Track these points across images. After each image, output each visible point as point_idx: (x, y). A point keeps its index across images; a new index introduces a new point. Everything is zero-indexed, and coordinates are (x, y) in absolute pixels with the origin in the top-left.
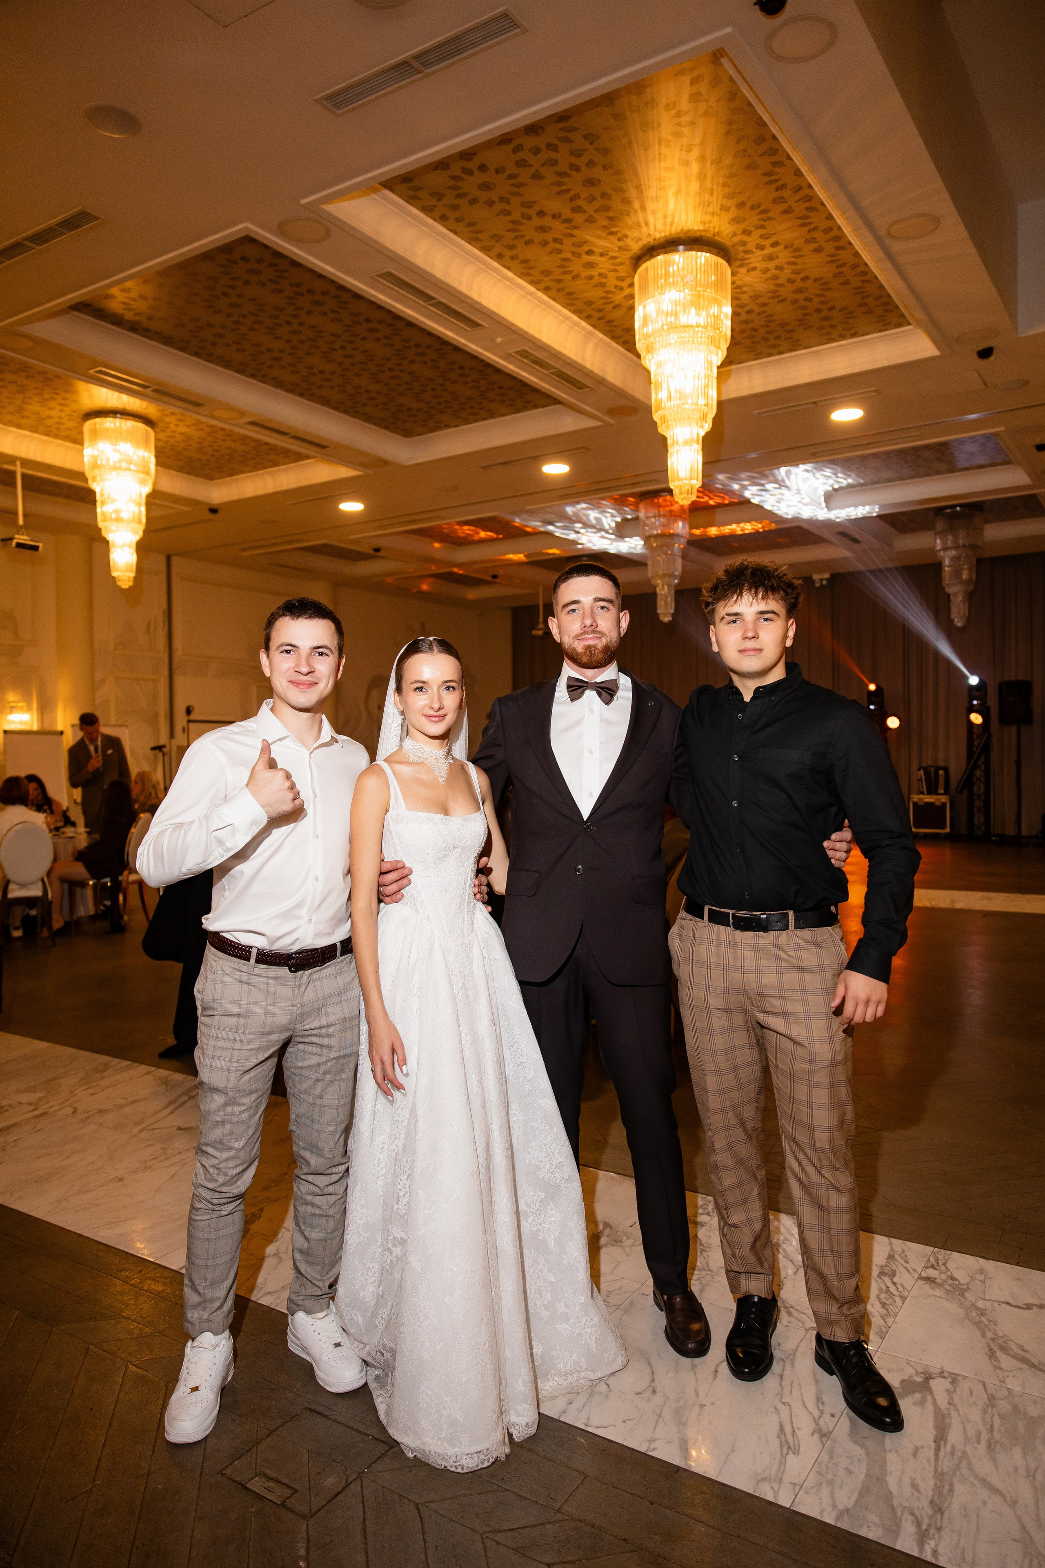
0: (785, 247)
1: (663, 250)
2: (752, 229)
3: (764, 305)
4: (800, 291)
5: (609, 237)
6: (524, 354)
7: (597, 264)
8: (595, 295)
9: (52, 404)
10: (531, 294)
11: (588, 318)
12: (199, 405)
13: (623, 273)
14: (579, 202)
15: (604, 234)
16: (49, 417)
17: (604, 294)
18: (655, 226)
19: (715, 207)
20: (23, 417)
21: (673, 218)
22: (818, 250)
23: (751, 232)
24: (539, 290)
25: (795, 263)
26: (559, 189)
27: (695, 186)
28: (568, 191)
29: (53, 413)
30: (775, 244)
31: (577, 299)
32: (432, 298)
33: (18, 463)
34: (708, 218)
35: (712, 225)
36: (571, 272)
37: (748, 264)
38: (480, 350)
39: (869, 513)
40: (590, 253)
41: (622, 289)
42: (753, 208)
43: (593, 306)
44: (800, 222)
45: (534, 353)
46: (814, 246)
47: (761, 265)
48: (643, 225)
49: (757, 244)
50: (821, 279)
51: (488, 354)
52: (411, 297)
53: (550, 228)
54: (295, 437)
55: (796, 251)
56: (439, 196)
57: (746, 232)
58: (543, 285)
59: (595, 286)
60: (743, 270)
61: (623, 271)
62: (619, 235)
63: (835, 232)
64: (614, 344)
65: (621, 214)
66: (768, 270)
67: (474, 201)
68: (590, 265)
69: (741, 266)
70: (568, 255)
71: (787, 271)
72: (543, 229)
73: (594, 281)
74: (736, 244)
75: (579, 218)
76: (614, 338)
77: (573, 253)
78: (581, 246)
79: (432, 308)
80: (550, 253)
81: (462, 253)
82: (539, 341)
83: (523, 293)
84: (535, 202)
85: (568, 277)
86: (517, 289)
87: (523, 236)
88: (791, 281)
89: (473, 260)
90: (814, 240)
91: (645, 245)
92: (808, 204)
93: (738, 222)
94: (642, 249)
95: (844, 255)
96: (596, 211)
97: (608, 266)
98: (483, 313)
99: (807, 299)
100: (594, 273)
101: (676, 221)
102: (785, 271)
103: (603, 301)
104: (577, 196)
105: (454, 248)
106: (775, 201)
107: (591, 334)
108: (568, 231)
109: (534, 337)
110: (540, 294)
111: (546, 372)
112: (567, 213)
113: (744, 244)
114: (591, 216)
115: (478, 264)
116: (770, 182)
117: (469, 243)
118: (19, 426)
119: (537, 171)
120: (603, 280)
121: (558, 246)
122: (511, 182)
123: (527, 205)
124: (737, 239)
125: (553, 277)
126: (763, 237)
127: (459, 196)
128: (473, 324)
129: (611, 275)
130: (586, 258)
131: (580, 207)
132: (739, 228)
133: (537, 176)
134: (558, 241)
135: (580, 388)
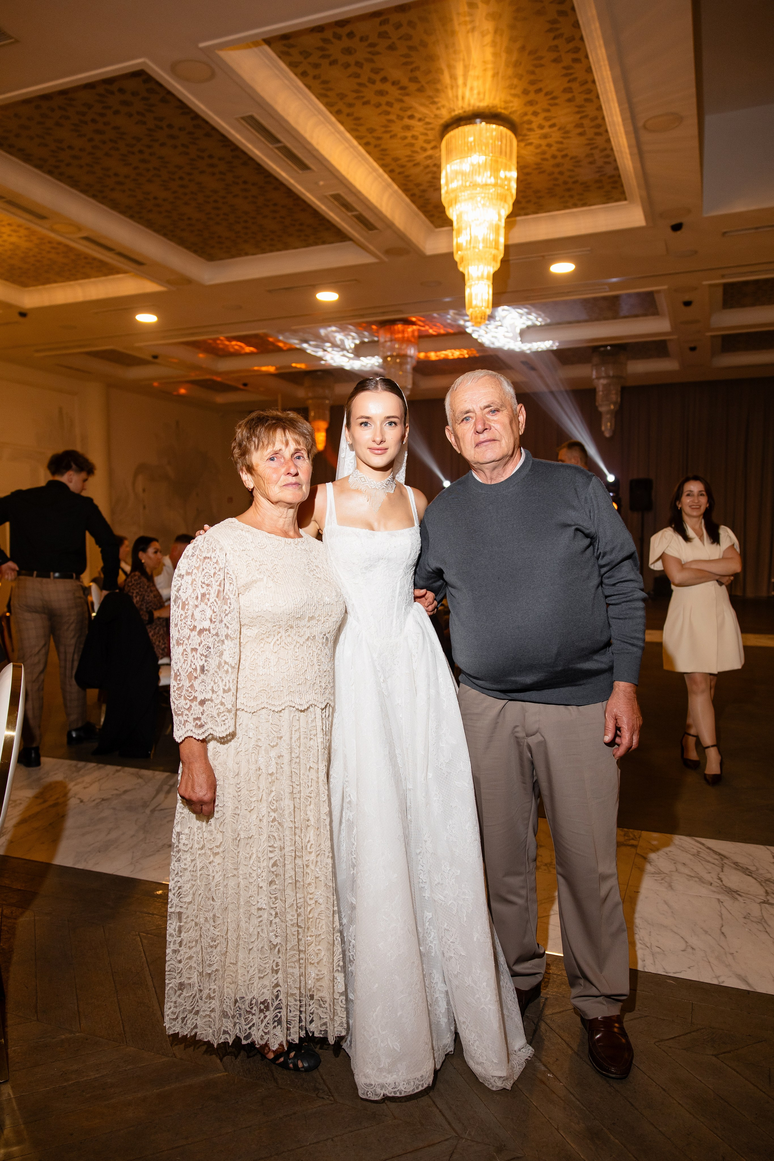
0: (559, 129)
1: (468, 121)
2: (539, 111)
3: (528, 174)
4: (558, 165)
5: (431, 106)
6: (338, 198)
7: (413, 127)
8: (402, 153)
10: (353, 147)
11: (391, 172)
12: (44, 218)
13: (431, 137)
14: (417, 74)
15: (427, 103)
17: (410, 153)
18: (469, 100)
19: (518, 91)
21: (484, 96)
22: (581, 134)
23: (539, 113)
24: (360, 144)
25: (561, 143)
26: (405, 60)
27: (510, 71)
28: (412, 63)
30: (552, 126)
32: (279, 142)
34: (509, 98)
36: (390, 131)
37: (528, 139)
38: (305, 190)
39: (550, 347)
40: (411, 117)
41: (425, 150)
42: (547, 94)
43: (398, 162)
44: (577, 109)
45: (346, 197)
46: (580, 130)
47: (536, 142)
48: (460, 98)
49: (540, 124)
50: (576, 157)
51: (308, 195)
52: (262, 139)
53: (387, 93)
55: (565, 132)
56: (306, 54)
57: (535, 114)
58: (365, 141)
59: (405, 146)
60: (522, 144)
61: (431, 135)
62: (439, 105)
63: (599, 121)
65: (446, 87)
66: (541, 145)
67: (333, 63)
68: (408, 128)
69: (522, 141)
70: (393, 117)
71: (554, 148)
72: (381, 93)
73: (406, 141)
74: (523, 122)
75: (413, 87)
76: (405, 191)
77: (398, 116)
78: (405, 111)
79: (276, 151)
80: (380, 114)
82: (353, 186)
83: (347, 145)
84: (382, 69)
85: (387, 136)
87: (363, 97)
88: (554, 157)
89: (316, 113)
90: (581, 125)
91: (456, 116)
92: (587, 96)
93: (531, 105)
94: (452, 118)
95: (600, 141)
96: (427, 83)
97: (422, 130)
98: (316, 158)
99: (561, 173)
100: (409, 134)
101: (487, 97)
102: (551, 149)
103: (407, 159)
104: (417, 68)
105: (305, 101)
106: (565, 91)
107: (389, 185)
108: (400, 97)
109: (350, 183)
110: (360, 148)
111: (350, 215)
112: (405, 82)
113: (530, 122)
114: (422, 86)
115: (320, 117)
116: (566, 75)
117: (318, 98)
119: (393, 43)
120: (413, 141)
121: (388, 109)
122: (370, 49)
123: (376, 71)
124: (526, 118)
125: (375, 134)
126: (546, 119)
127: (324, 57)
128: (304, 167)
129: (422, 138)
130: (407, 121)
131: (416, 78)
132: (530, 109)
133: (392, 48)
134: (389, 104)
135: (371, 229)
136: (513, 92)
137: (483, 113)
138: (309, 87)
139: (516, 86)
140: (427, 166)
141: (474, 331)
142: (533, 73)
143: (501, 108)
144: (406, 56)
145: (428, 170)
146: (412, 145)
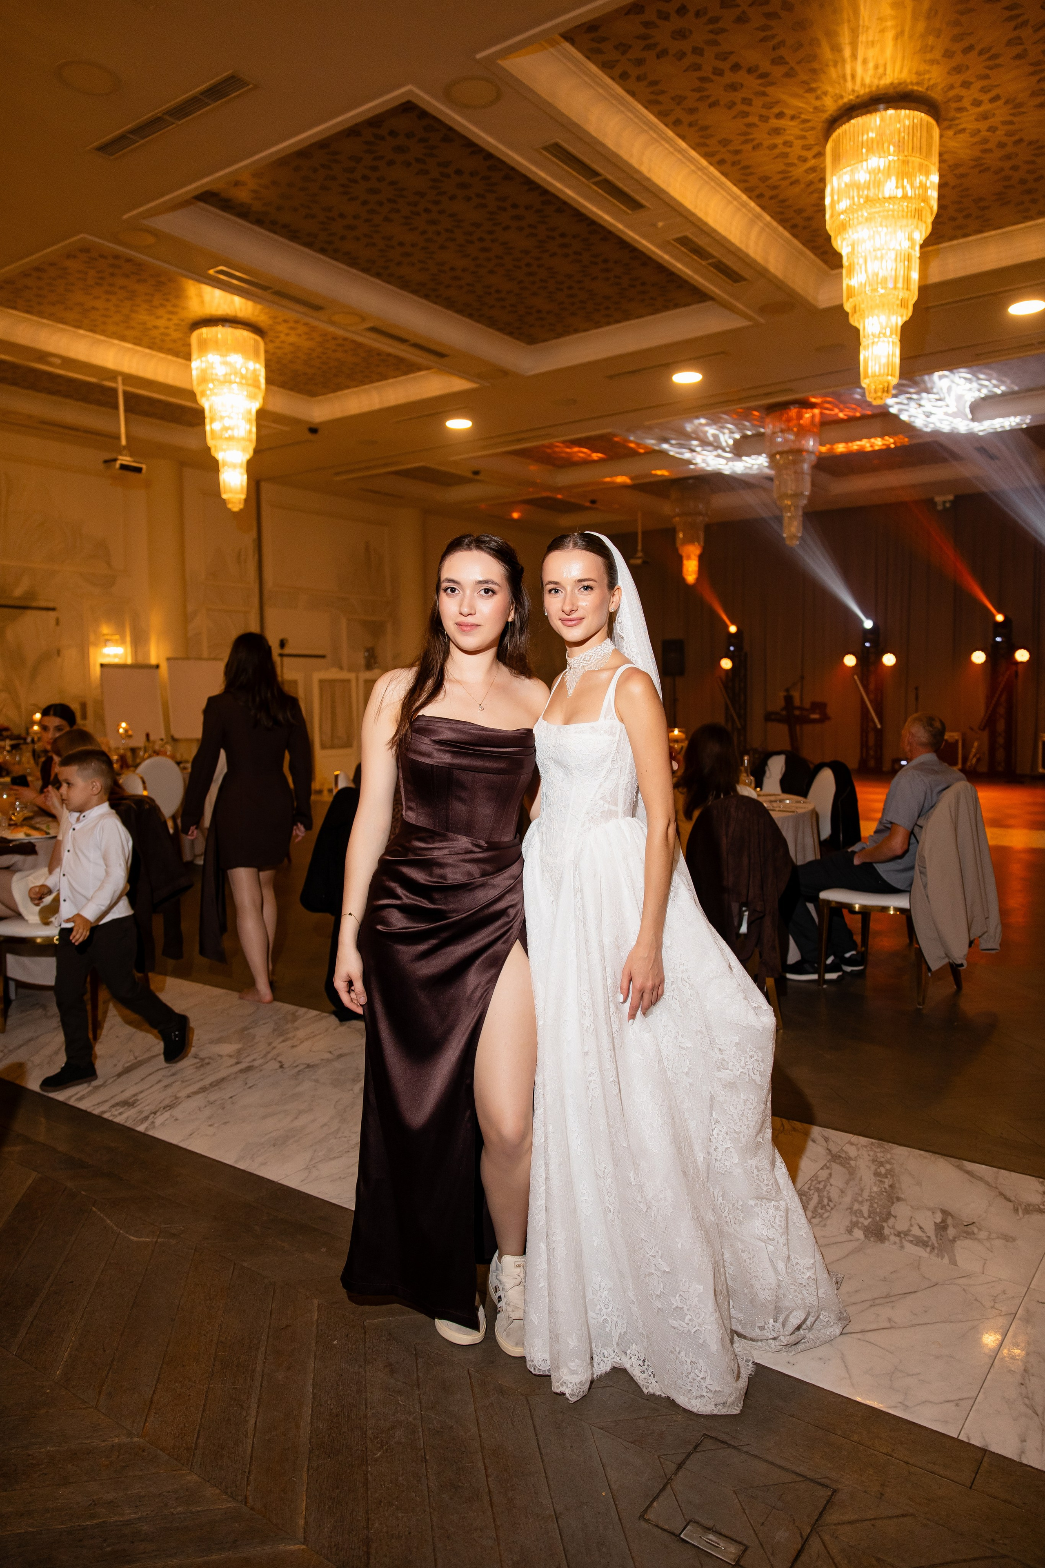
0: (1006, 103)
1: (864, 110)
2: (972, 79)
3: (963, 176)
4: (1008, 157)
5: (807, 95)
6: (684, 241)
7: (784, 129)
8: (772, 168)
9: (161, 312)
10: (702, 169)
11: (758, 198)
12: (318, 308)
13: (811, 141)
14: (782, 52)
15: (801, 92)
16: (156, 327)
17: (783, 167)
18: (862, 79)
19: (937, 54)
20: (128, 328)
21: (885, 69)
23: (971, 83)
24: (711, 164)
25: (1011, 123)
26: (763, 34)
27: (921, 26)
28: (773, 37)
29: (161, 323)
30: (995, 99)
31: (752, 174)
32: (596, 174)
33: (120, 379)
34: (923, 67)
35: (927, 76)
36: (753, 140)
37: (958, 125)
38: (637, 237)
39: (1018, 424)
40: (780, 115)
41: (805, 160)
42: (981, 53)
43: (767, 183)
44: (1032, 68)
45: (695, 239)
47: (971, 126)
48: (849, 77)
49: (975, 100)
50: (1037, 141)
51: (644, 242)
52: (575, 174)
53: (742, 85)
54: (416, 346)
55: (1016, 106)
56: (625, 49)
57: (966, 85)
58: (718, 158)
59: (776, 157)
60: (950, 133)
62: (819, 92)
64: (781, 229)
65: (827, 65)
66: (979, 131)
67: (662, 54)
68: (777, 131)
69: (949, 127)
70: (753, 119)
71: (1001, 132)
72: (733, 87)
73: (776, 151)
74: (949, 100)
75: (777, 72)
76: (782, 222)
77: (761, 116)
78: (771, 108)
79: (595, 188)
80: (735, 117)
81: (636, 120)
82: (706, 224)
83: (693, 167)
84: (731, 53)
85: (749, 147)
86: (688, 163)
87: (708, 97)
88: (1001, 145)
89: (646, 128)
91: (845, 104)
93: (959, 72)
94: (840, 109)
96: (799, 63)
97: (797, 132)
98: (650, 191)
99: (1015, 168)
100: (779, 140)
101: (889, 71)
102: (998, 133)
103: (781, 176)
104: (782, 43)
105: (629, 114)
106: (1010, 43)
107: (758, 217)
108: (762, 89)
109: (700, 220)
110: (712, 169)
111: (703, 263)
112: (765, 65)
113: (959, 99)
114: (792, 68)
115: (651, 133)
116: (1010, 19)
117: (646, 108)
118: (123, 338)
119: (743, 12)
120: (787, 150)
121: (746, 108)
122: (711, 27)
123: (723, 56)
124: (952, 94)
125: (731, 148)
126: (984, 90)
127: (647, 48)
128: (635, 205)
129: (798, 143)
130: (774, 123)
131: (781, 57)
132: (958, 79)
133: (742, 19)
134: (747, 101)
135: (736, 281)
136: (928, 56)
137: (885, 94)
138: (632, 93)
139: (932, 47)
140: (811, 183)
141: (900, 410)
142: (957, 23)
143: (912, 83)
144: (765, 28)
145: (811, 189)
146: (785, 155)
